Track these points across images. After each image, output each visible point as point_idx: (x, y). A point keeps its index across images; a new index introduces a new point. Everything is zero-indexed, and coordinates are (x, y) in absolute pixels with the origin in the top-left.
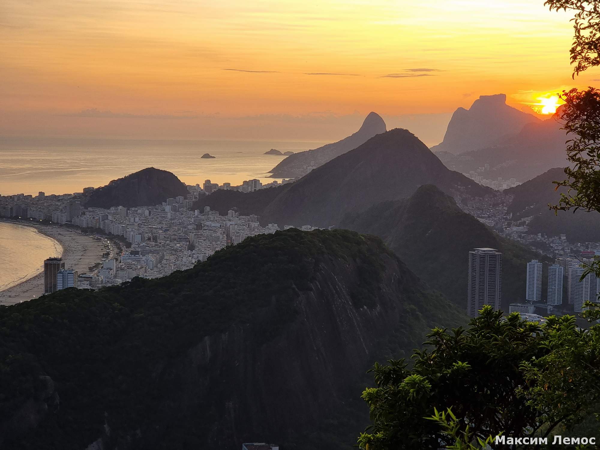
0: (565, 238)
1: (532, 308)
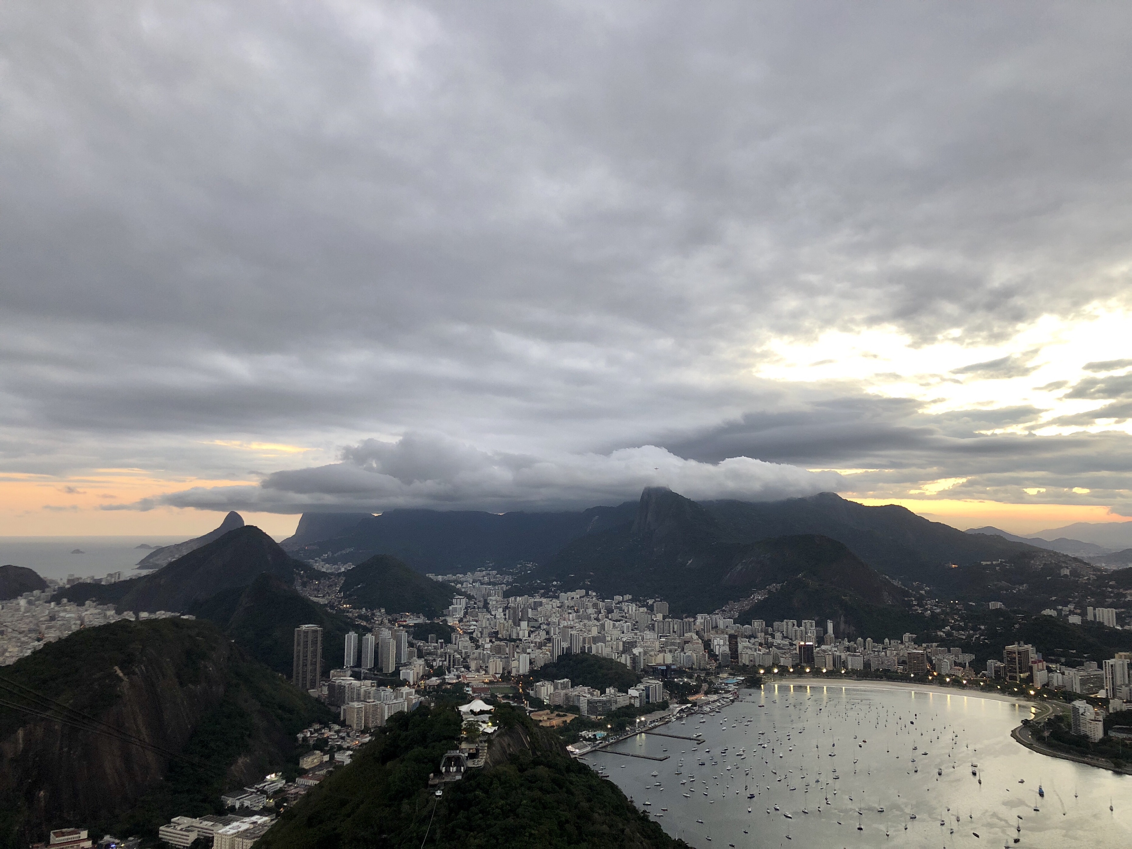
0: (384, 610)
1: (349, 673)
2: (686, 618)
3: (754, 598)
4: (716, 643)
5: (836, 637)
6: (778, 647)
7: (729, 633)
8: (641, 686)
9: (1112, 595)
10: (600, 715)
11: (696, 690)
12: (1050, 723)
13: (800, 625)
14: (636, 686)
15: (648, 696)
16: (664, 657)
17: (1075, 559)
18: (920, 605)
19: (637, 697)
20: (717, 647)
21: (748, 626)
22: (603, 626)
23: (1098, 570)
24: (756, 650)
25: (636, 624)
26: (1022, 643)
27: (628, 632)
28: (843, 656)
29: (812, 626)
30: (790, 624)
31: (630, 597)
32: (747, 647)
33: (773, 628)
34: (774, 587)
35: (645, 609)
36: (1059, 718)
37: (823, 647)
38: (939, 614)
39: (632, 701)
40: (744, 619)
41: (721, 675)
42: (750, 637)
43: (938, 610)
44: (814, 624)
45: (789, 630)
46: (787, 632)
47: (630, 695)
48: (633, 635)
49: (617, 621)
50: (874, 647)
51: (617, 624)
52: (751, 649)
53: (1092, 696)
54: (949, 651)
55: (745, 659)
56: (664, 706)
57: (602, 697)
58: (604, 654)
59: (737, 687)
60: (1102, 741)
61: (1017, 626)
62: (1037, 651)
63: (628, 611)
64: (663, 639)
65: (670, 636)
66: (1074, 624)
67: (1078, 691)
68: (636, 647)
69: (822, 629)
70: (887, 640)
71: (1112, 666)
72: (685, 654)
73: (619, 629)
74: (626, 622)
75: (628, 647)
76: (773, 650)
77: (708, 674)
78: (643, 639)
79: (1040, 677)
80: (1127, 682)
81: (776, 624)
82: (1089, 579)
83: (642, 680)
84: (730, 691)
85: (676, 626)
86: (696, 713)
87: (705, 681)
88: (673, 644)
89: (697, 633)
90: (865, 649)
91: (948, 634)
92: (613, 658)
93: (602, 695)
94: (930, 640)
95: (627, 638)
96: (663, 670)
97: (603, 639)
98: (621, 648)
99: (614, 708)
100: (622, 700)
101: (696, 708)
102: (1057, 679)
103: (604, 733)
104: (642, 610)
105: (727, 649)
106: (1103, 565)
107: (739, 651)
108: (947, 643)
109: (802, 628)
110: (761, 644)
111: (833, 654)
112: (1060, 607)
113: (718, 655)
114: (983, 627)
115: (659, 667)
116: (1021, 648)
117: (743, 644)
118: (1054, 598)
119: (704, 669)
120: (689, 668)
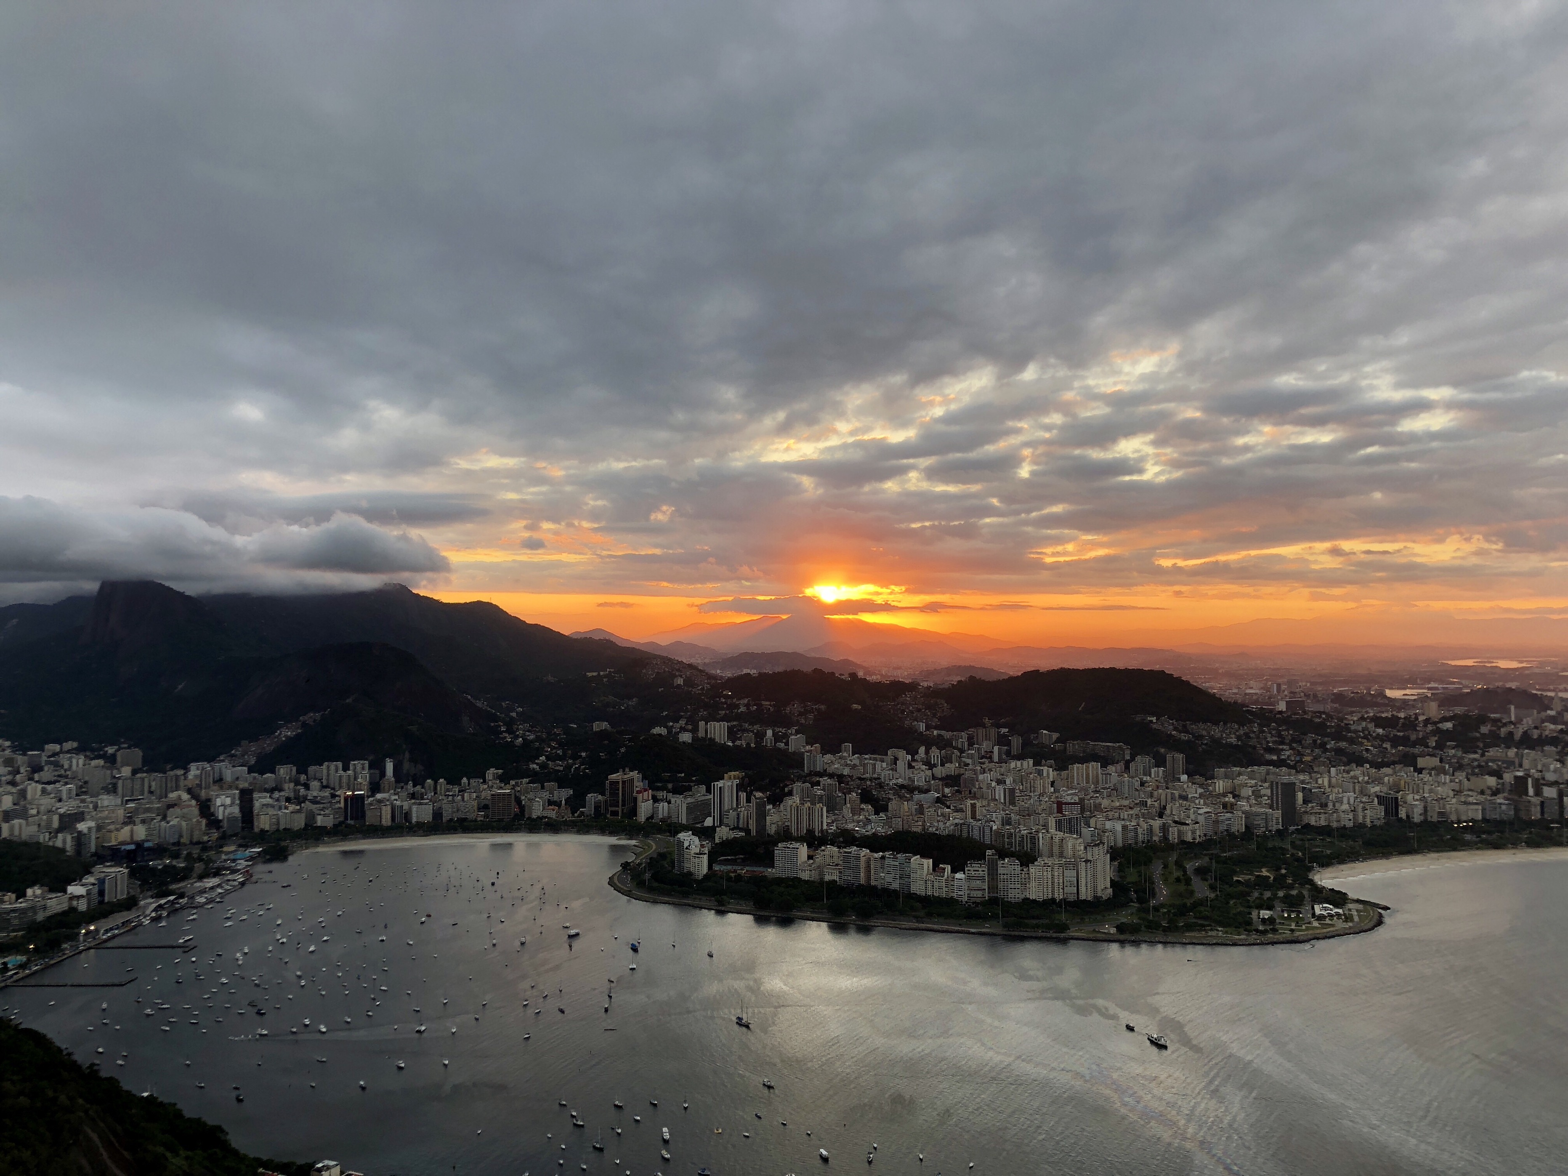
2: (172, 769)
3: (280, 734)
4: (219, 802)
5: (398, 781)
6: (314, 801)
7: (241, 786)
8: (90, 879)
9: (725, 706)
10: (14, 931)
11: (184, 875)
12: (653, 863)
13: (346, 768)
14: (81, 880)
15: (101, 893)
16: (132, 831)
17: (690, 666)
18: (510, 731)
19: (82, 896)
20: (221, 809)
21: (269, 775)
22: (23, 794)
23: (715, 677)
24: (280, 808)
25: (84, 786)
26: (627, 770)
27: (70, 798)
28: (406, 805)
29: (363, 769)
30: (332, 767)
31: (75, 745)
32: (267, 805)
33: (306, 774)
34: (311, 717)
35: (101, 762)
36: (662, 856)
37: (379, 796)
38: (532, 741)
39: (75, 903)
40: (264, 765)
41: (225, 849)
42: (271, 791)
43: (532, 737)
44: (367, 766)
45: (332, 777)
46: (328, 780)
47: (70, 894)
48: (78, 802)
49: (49, 783)
50: (448, 790)
51: (49, 788)
52: (273, 806)
53: (699, 826)
54: (543, 787)
55: (263, 822)
56: (130, 903)
57: (21, 903)
58: (24, 837)
59: (251, 863)
60: (706, 877)
61: (623, 750)
62: (644, 778)
63: (71, 766)
64: (131, 805)
65: (142, 799)
66: (684, 743)
67: (684, 822)
68: (83, 820)
69: (377, 772)
70: (465, 780)
71: (720, 788)
72: (168, 823)
73: (52, 795)
74: (66, 783)
75: (68, 822)
76: (307, 805)
77: (205, 847)
78: (96, 807)
79: (645, 808)
80: (735, 806)
81: (312, 769)
82: (703, 689)
83: (93, 870)
84: (239, 870)
85: (153, 784)
86: (182, 908)
87: (200, 859)
88: (148, 810)
89: (189, 791)
90: (435, 793)
91: (543, 766)
92: (41, 841)
93: (20, 901)
94: (520, 774)
95: (67, 808)
96: (129, 851)
97: (23, 814)
98: (56, 824)
99: (40, 917)
100: (56, 904)
101: (183, 901)
102: (663, 808)
103: (24, 959)
104: (94, 763)
105: (236, 810)
106: (718, 671)
107: (255, 812)
108: (539, 778)
109: (350, 772)
110: (288, 800)
111: (392, 804)
112: (671, 724)
113: (221, 821)
114: (584, 754)
115: (123, 847)
116: (626, 776)
117: (261, 800)
118: (664, 714)
119: (198, 843)
120: (174, 844)
